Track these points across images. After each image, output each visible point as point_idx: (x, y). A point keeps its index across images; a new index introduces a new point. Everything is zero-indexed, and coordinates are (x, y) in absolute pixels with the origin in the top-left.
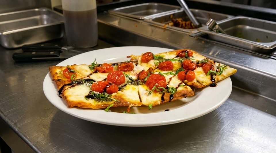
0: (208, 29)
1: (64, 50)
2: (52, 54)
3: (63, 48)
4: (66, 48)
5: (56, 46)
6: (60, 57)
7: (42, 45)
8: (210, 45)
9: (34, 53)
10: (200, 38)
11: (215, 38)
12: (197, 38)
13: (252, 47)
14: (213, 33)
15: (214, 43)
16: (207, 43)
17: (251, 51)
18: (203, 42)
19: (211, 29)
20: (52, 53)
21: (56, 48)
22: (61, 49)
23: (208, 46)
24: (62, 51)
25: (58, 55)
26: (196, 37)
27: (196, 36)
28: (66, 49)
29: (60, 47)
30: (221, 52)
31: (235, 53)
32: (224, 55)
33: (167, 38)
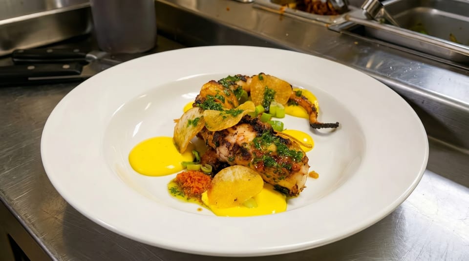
0: (365, 17)
1: (90, 58)
2: (68, 69)
3: (89, 55)
5: (76, 51)
8: (369, 48)
9: (31, 67)
10: (350, 34)
11: (379, 34)
12: (343, 34)
14: (374, 24)
16: (363, 44)
18: (356, 43)
19: (371, 16)
20: (66, 67)
21: (77, 56)
22: (84, 57)
23: (365, 51)
24: (88, 61)
25: (78, 72)
26: (341, 32)
27: (343, 29)
28: (95, 57)
29: (83, 54)
30: (393, 65)
31: (420, 67)
32: (399, 71)
33: (287, 35)
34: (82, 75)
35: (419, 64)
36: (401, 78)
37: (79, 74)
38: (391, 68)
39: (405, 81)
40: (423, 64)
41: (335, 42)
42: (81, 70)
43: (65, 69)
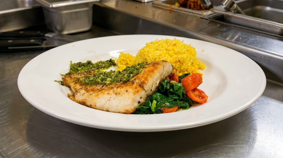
0: (224, 10)
1: (48, 37)
2: (34, 42)
3: (46, 35)
4: (50, 34)
5: (39, 32)
6: (43, 46)
7: (21, 32)
8: (227, 28)
9: (10, 41)
10: (215, 20)
11: (233, 20)
12: (210, 20)
14: (230, 14)
15: (232, 27)
16: (223, 26)
18: (219, 25)
19: (228, 9)
21: (38, 36)
22: (44, 36)
23: (224, 30)
24: (46, 39)
25: (40, 44)
26: (209, 20)
27: (210, 18)
28: (50, 36)
29: (41, 34)
30: (242, 37)
31: (258, 38)
32: (245, 40)
33: (174, 21)
35: (258, 36)
36: (247, 44)
38: (241, 38)
39: (250, 46)
40: (261, 36)
41: (205, 25)
42: (42, 43)
43: (31, 42)
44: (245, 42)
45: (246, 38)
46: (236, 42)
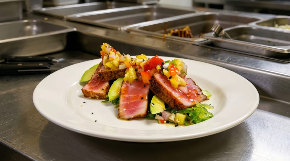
0: (213, 36)
1: (55, 62)
2: (43, 65)
3: (54, 60)
4: (57, 60)
5: (46, 57)
8: (217, 52)
9: (20, 65)
13: (264, 53)
14: (219, 39)
16: (213, 50)
17: (264, 57)
18: (209, 50)
19: (217, 35)
20: (41, 64)
21: (46, 60)
22: (51, 61)
23: (215, 53)
24: (53, 63)
25: (48, 67)
29: (51, 59)
33: (168, 47)
34: (51, 69)
37: (49, 68)
38: (231, 59)
42: (50, 66)
44: (236, 62)
45: (235, 59)
46: (228, 62)
